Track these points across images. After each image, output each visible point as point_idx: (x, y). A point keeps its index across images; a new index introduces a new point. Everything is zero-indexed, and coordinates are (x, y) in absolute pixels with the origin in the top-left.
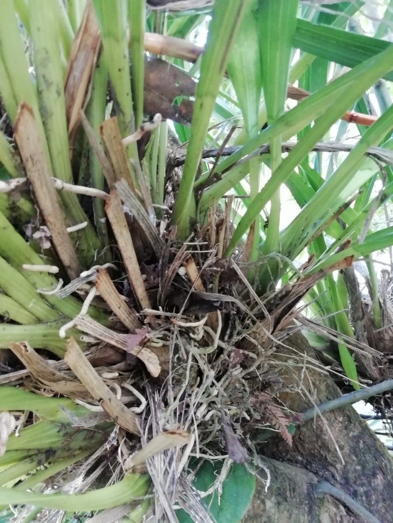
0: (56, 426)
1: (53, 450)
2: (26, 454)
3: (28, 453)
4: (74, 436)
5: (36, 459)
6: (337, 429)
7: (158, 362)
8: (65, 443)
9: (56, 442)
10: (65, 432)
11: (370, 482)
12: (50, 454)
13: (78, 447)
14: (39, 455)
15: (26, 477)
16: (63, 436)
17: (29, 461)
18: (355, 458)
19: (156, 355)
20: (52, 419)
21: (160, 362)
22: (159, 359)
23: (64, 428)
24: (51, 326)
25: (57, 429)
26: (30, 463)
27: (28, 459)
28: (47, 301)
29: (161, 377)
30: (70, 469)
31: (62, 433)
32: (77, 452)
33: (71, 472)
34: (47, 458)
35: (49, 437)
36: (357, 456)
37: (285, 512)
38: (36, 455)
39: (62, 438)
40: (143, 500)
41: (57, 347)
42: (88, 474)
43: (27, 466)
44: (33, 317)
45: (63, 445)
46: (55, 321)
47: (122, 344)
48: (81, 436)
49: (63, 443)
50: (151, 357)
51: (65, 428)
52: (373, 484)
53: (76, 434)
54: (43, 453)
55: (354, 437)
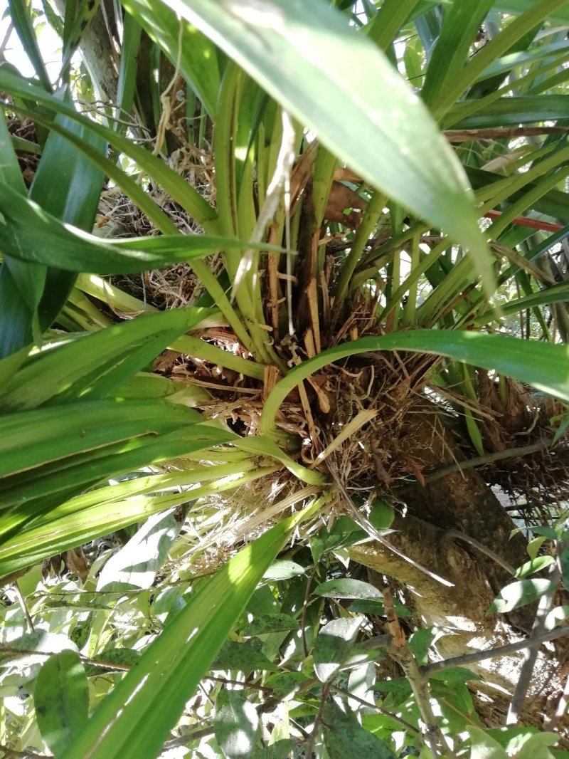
6: (463, 488)
7: (328, 402)
11: (492, 535)
18: (479, 514)
19: (327, 397)
21: (330, 402)
22: (329, 400)
29: (329, 413)
36: (480, 512)
37: (418, 549)
50: (324, 397)
52: (494, 536)
55: (478, 496)
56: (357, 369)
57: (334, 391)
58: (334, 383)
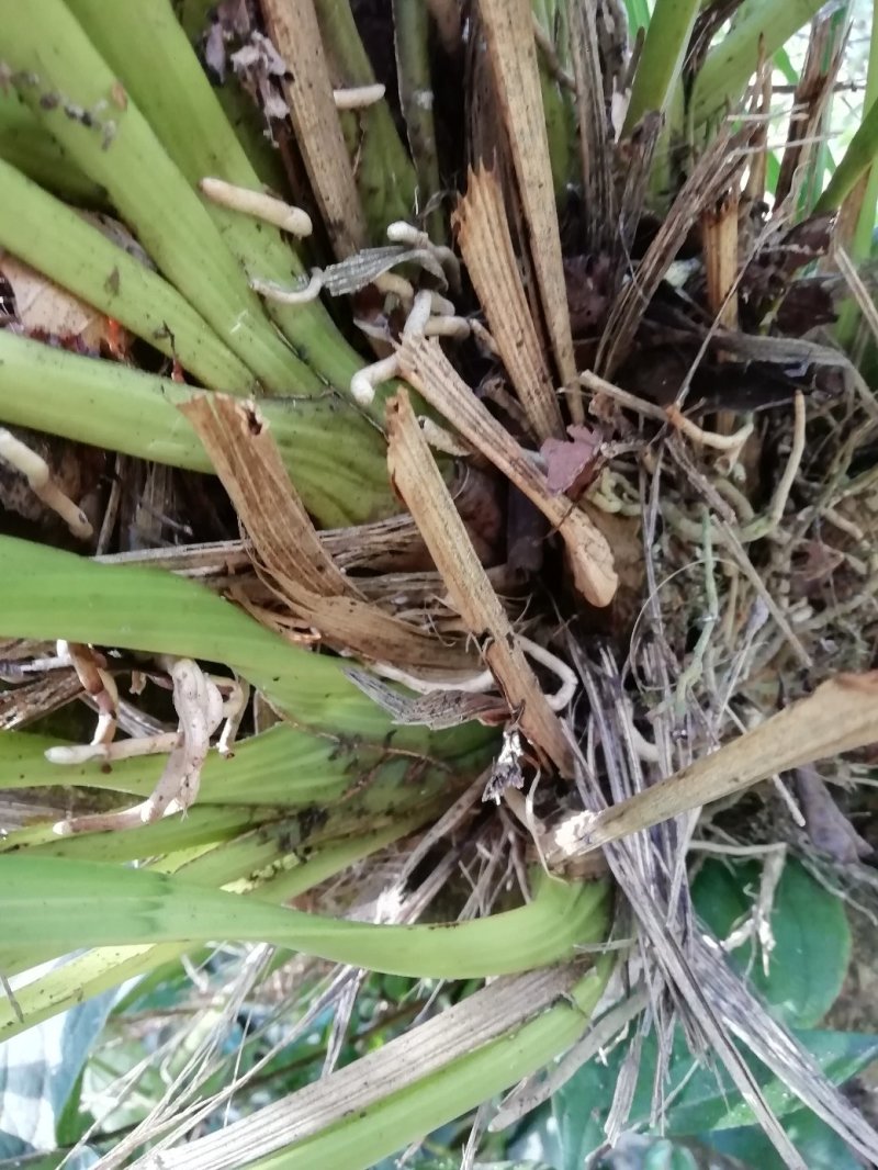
0: (326, 742)
1: (321, 810)
2: (244, 819)
3: (251, 815)
4: (373, 772)
5: (275, 833)
7: (611, 559)
8: (350, 793)
9: (326, 788)
10: (351, 759)
12: (311, 821)
13: (385, 807)
14: (284, 822)
15: (249, 886)
16: (347, 770)
17: (258, 839)
19: (606, 537)
20: (313, 719)
21: (616, 558)
22: (612, 551)
23: (345, 747)
24: (300, 413)
25: (327, 752)
26: (259, 845)
27: (252, 833)
28: (281, 328)
29: (615, 606)
30: (357, 869)
31: (342, 763)
32: (381, 822)
33: (363, 877)
34: (305, 833)
35: (306, 772)
38: (275, 821)
39: (340, 778)
40: (599, 953)
41: (320, 489)
42: (414, 882)
43: (249, 852)
44: (246, 372)
45: (344, 798)
46: (310, 399)
47: (526, 474)
48: (393, 774)
49: (344, 793)
50: (591, 541)
51: (350, 747)
53: (379, 767)
54: (291, 817)
56: (727, 416)
57: (635, 509)
58: (633, 477)
